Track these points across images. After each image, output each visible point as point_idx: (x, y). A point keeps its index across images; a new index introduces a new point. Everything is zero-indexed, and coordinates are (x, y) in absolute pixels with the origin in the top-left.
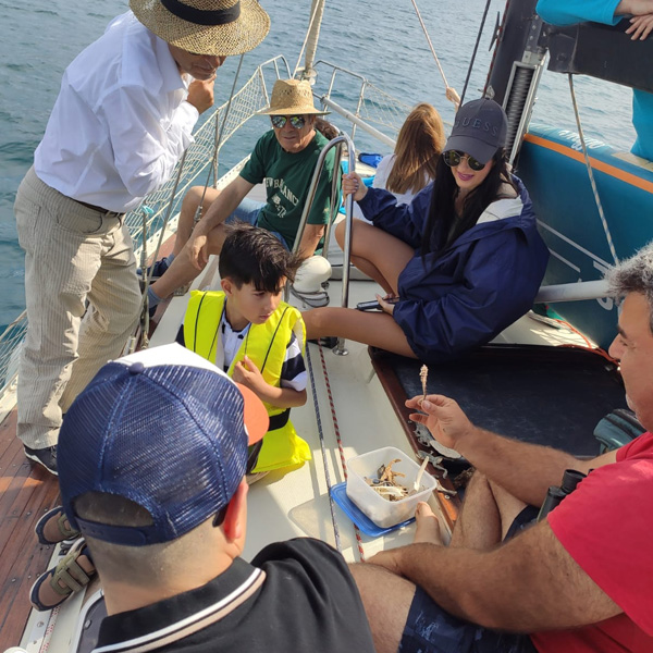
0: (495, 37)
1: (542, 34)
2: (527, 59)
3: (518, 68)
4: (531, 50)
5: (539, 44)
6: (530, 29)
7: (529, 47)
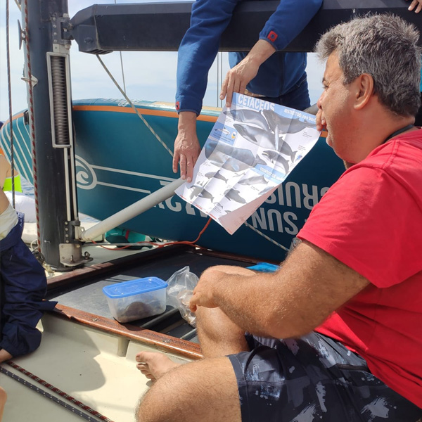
0: (21, 39)
1: (62, 31)
2: (57, 50)
3: (52, 57)
4: (57, 43)
5: (63, 38)
6: (52, 28)
7: (55, 41)
